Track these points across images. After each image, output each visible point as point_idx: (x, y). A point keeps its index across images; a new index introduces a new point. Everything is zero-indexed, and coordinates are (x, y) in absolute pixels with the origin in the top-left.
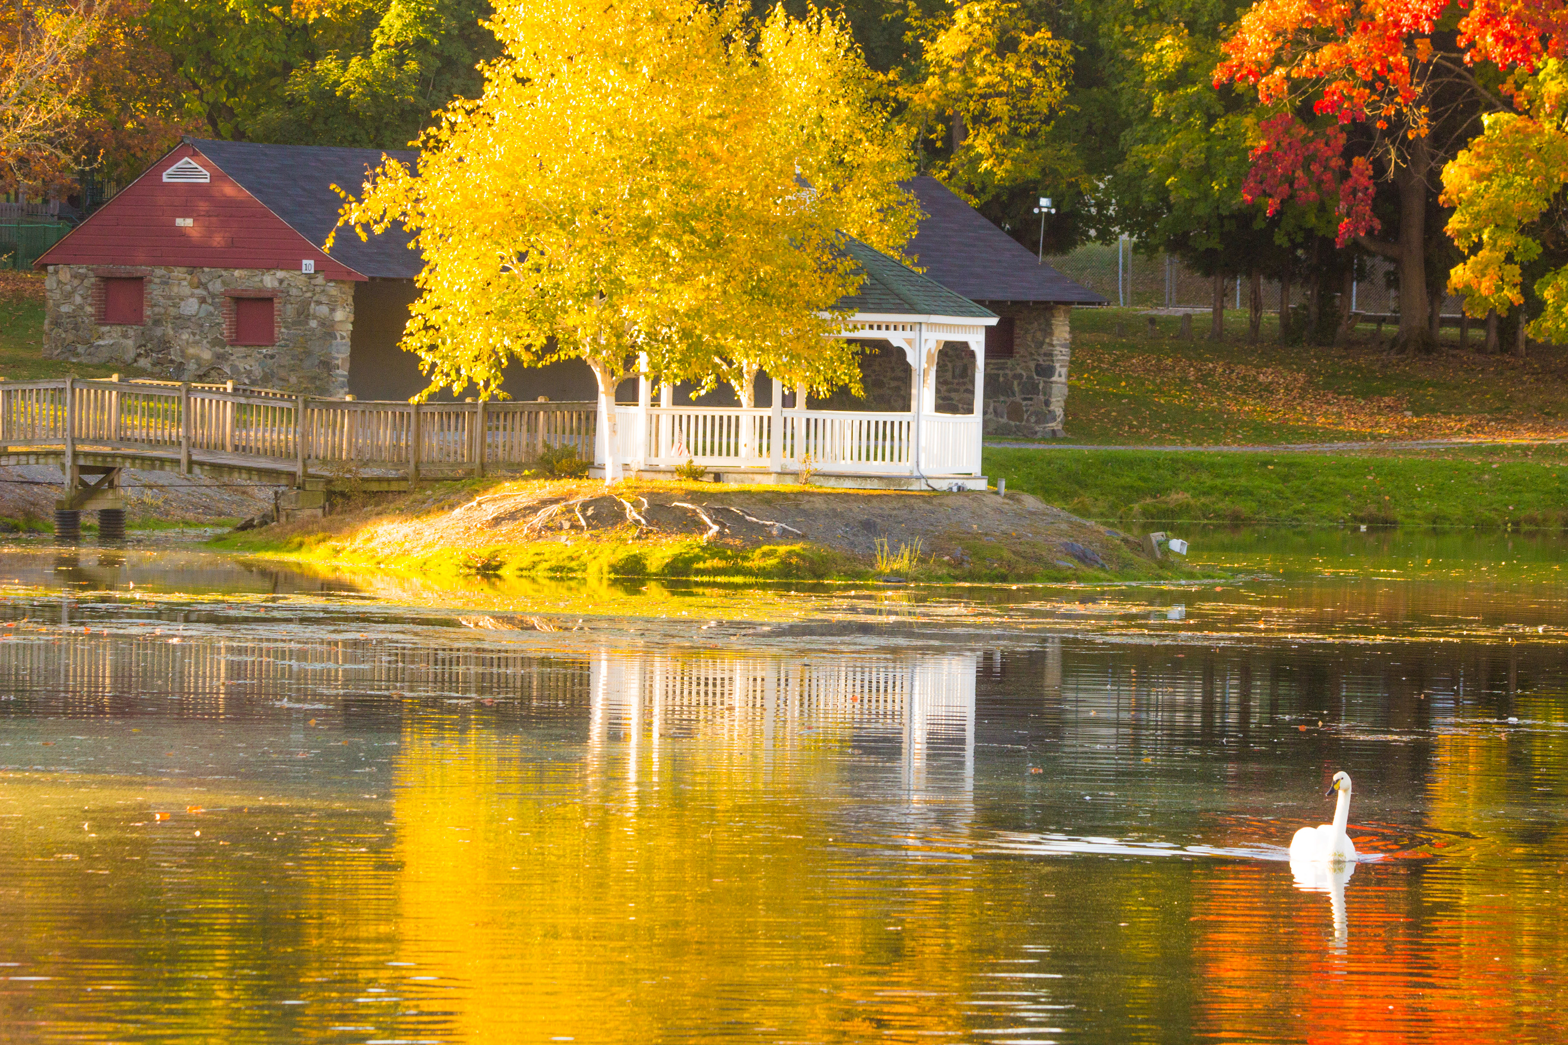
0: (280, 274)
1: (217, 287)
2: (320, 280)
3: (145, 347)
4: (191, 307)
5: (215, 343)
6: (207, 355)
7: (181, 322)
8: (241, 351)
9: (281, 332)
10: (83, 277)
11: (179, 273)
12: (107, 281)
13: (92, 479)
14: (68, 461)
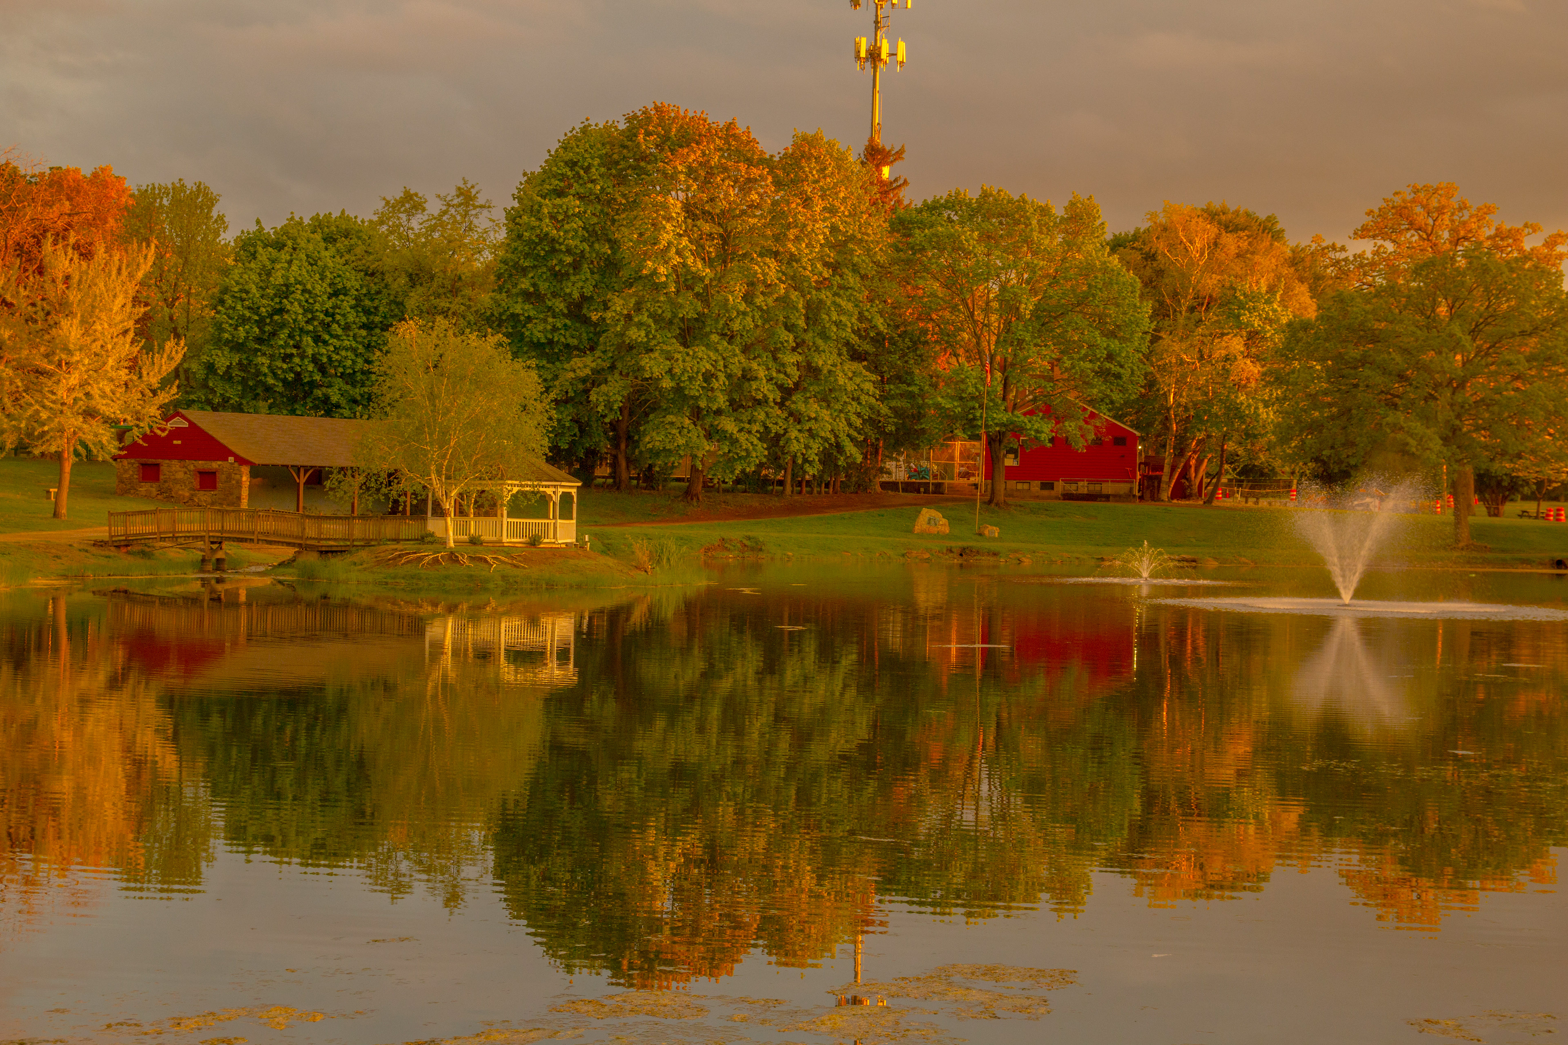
0: (219, 463)
1: (192, 468)
2: (236, 465)
3: (161, 492)
4: (180, 475)
5: (191, 489)
6: (187, 494)
7: (176, 481)
8: (202, 493)
9: (219, 485)
10: (133, 464)
11: (175, 462)
12: (144, 465)
13: (215, 546)
14: (207, 539)
